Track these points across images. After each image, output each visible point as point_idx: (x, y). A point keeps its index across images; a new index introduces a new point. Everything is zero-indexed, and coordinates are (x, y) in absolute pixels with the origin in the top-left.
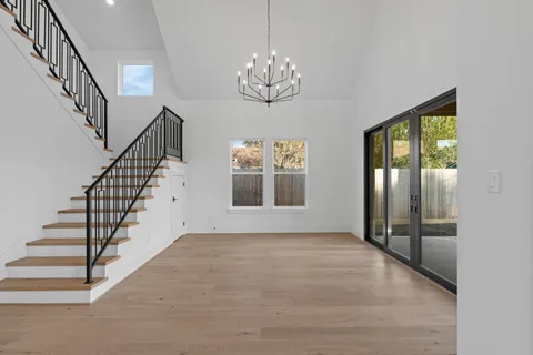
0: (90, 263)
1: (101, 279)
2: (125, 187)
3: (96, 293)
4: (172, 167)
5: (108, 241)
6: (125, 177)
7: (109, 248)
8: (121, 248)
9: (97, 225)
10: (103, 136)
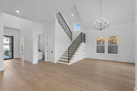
0: (69, 59)
1: (70, 62)
2: (74, 48)
3: (69, 64)
4: (83, 44)
5: (71, 56)
6: (74, 46)
7: (71, 57)
8: (73, 58)
9: (70, 52)
10: (71, 39)
